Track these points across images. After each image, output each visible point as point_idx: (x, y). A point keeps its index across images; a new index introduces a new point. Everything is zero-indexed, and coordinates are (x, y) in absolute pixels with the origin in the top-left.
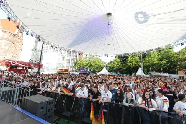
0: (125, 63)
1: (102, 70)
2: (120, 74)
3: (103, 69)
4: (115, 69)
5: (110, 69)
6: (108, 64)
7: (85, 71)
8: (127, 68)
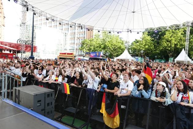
0: (158, 43)
1: (121, 53)
2: (150, 59)
3: (123, 52)
4: (142, 52)
5: (134, 52)
6: (132, 44)
7: (98, 55)
8: (161, 51)
